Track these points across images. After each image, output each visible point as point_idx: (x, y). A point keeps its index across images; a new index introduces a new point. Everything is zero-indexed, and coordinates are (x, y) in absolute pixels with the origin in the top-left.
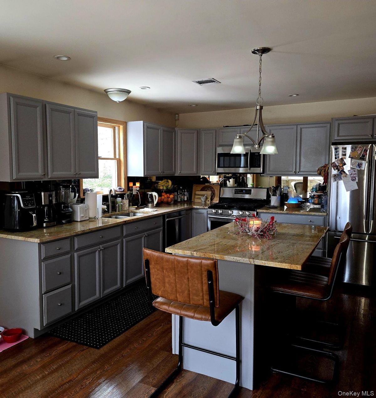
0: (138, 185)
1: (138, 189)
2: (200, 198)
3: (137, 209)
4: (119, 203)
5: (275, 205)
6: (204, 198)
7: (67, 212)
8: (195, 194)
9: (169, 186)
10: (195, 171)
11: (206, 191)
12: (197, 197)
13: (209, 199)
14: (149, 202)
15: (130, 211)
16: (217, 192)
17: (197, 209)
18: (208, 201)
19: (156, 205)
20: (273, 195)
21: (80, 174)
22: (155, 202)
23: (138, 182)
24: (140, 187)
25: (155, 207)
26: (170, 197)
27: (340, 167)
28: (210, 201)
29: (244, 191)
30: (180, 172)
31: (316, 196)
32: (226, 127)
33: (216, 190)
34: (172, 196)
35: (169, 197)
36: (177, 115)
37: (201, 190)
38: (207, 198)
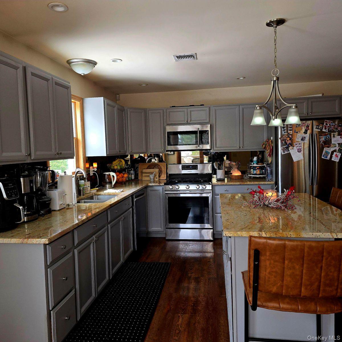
0: (95, 165)
1: (96, 170)
2: (149, 176)
3: (98, 191)
4: (82, 186)
5: (221, 178)
6: (153, 175)
7: (47, 200)
8: (142, 173)
9: (124, 165)
10: (144, 150)
11: (153, 168)
12: (144, 175)
13: (157, 176)
14: (106, 183)
15: (93, 194)
16: (164, 169)
17: (152, 186)
18: (157, 178)
19: (114, 185)
20: (219, 169)
21: (61, 154)
22: (113, 183)
23: (94, 162)
24: (98, 168)
25: (113, 187)
26: (125, 176)
27: (288, 141)
28: (158, 178)
29: (191, 167)
30: (132, 151)
31: (258, 167)
32: (172, 107)
33: (162, 167)
34: (126, 175)
35: (123, 177)
36: (118, 96)
37: (147, 168)
38: (155, 176)
